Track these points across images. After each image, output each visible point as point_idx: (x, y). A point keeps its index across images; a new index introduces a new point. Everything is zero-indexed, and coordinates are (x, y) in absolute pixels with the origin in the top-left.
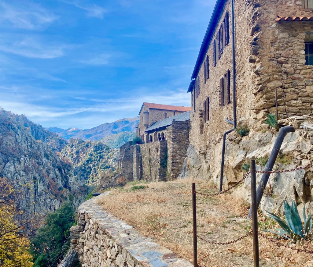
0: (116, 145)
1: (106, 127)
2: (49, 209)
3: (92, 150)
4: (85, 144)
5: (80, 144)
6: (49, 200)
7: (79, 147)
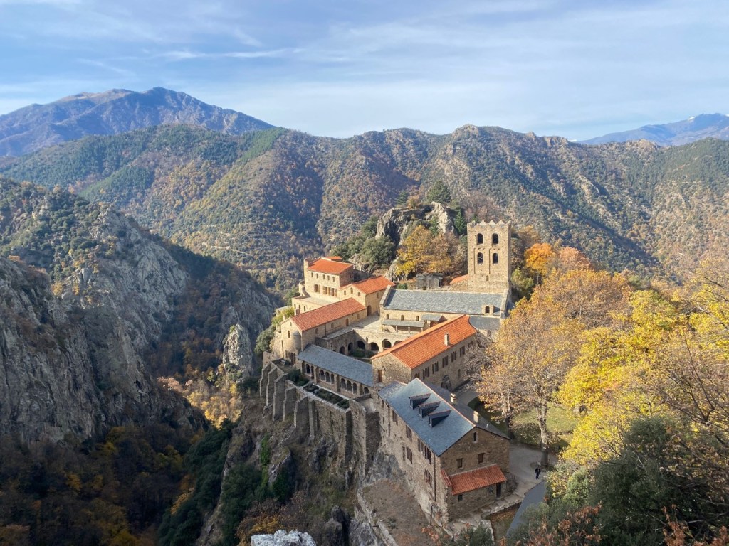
0: (76, 169)
1: (34, 115)
2: (32, 375)
3: (46, 207)
4: (20, 191)
5: (8, 189)
6: (28, 358)
7: (6, 197)
